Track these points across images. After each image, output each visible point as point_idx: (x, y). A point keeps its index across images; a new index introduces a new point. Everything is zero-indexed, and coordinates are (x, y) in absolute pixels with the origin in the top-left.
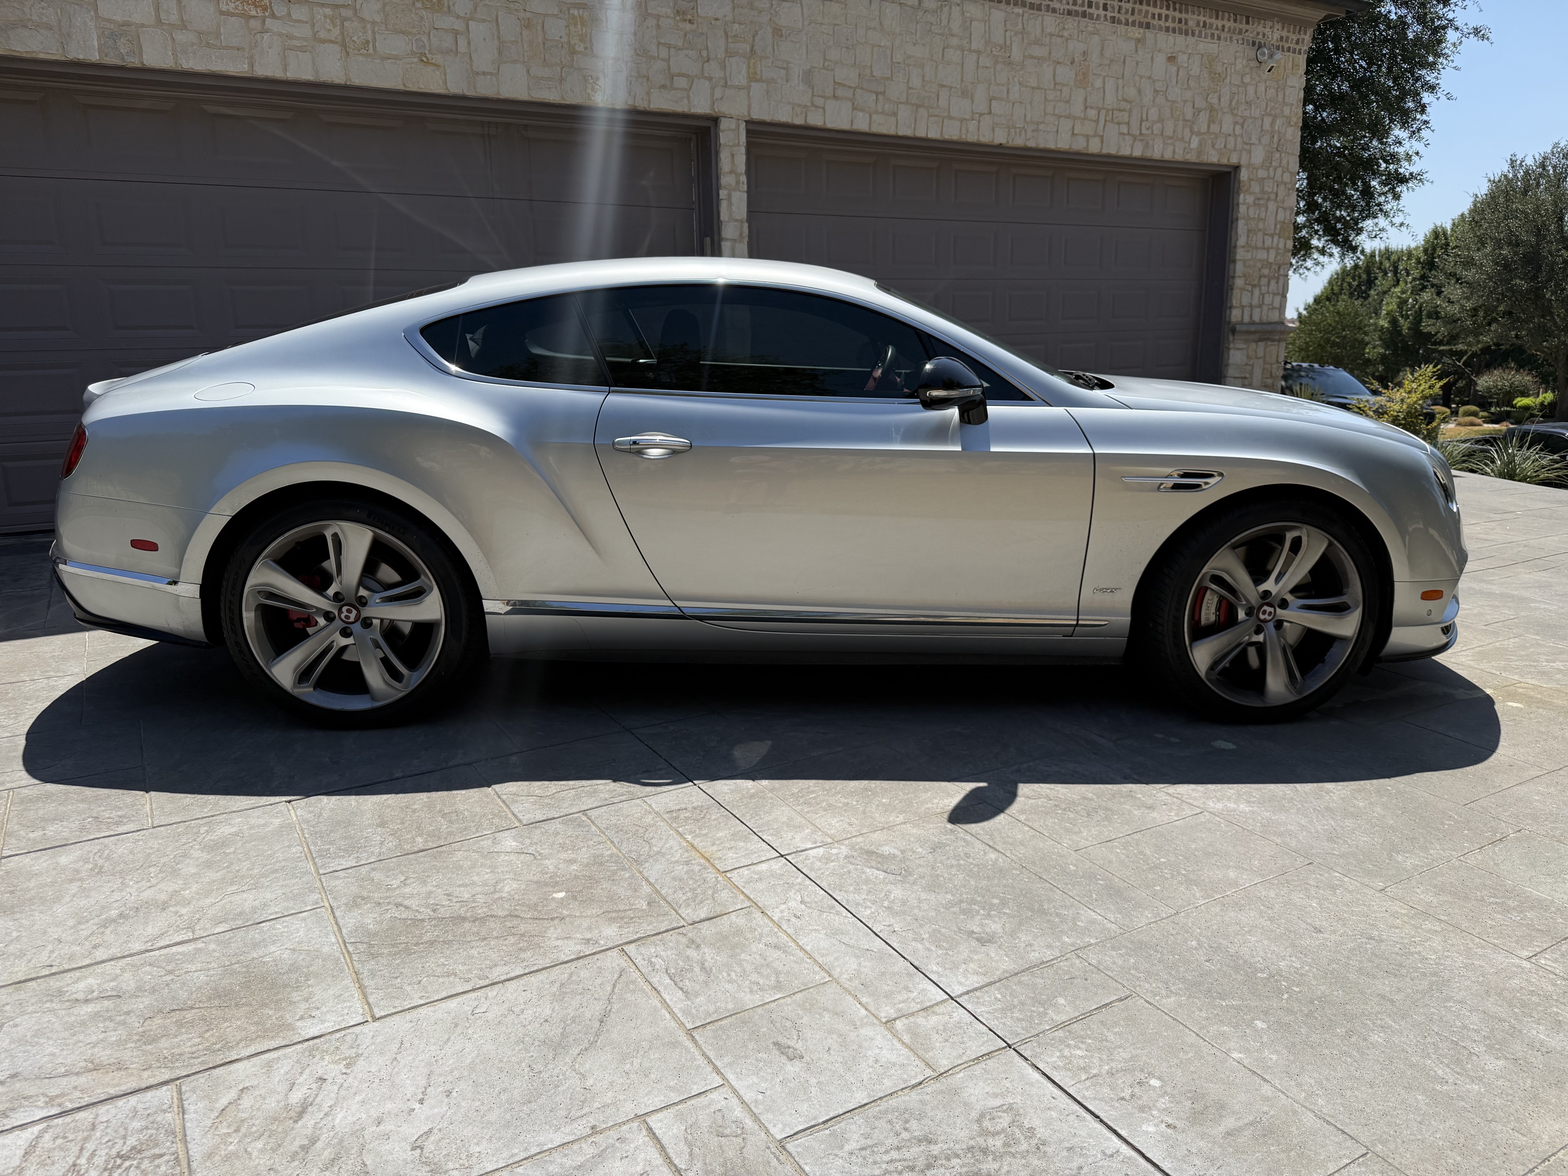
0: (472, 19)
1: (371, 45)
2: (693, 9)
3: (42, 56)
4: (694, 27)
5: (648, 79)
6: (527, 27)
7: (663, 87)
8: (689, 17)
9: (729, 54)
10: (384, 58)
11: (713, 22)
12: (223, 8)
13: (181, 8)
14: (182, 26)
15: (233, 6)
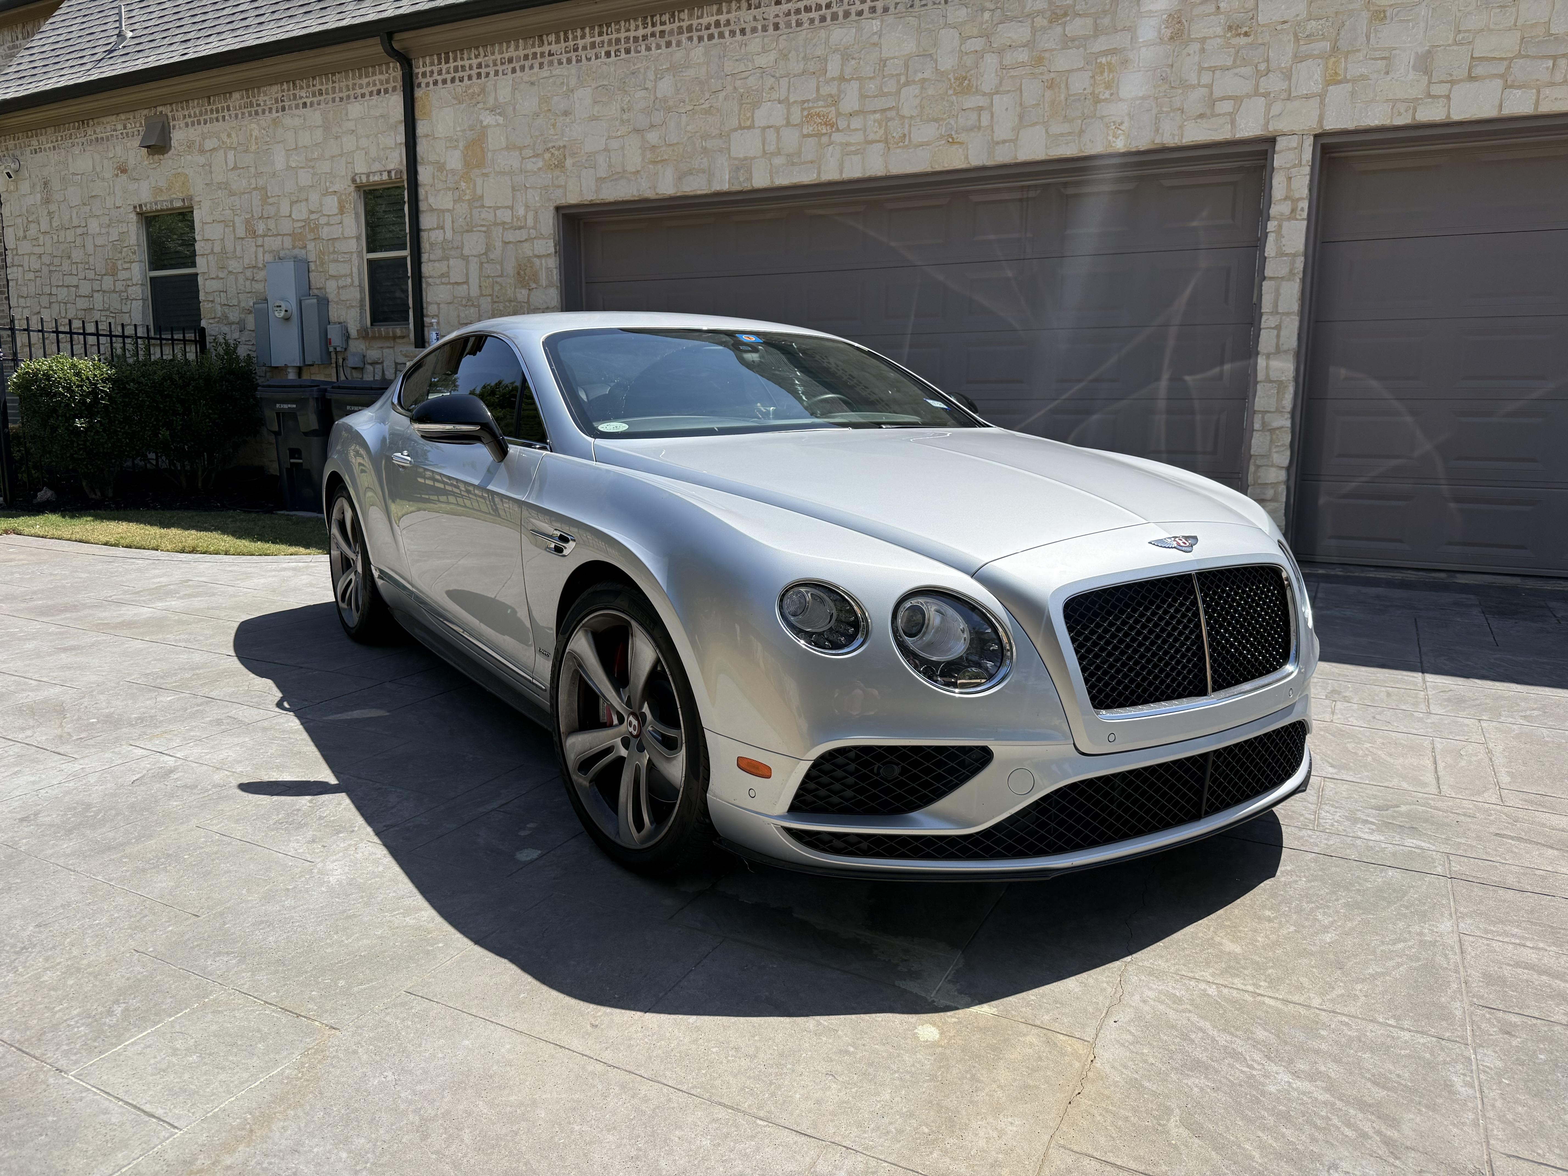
0: (997, 93)
1: (907, 137)
2: (1252, 18)
3: (699, 192)
4: (1249, 40)
5: (1183, 112)
6: (1050, 87)
7: (1202, 116)
8: (1245, 29)
9: (1298, 58)
10: (917, 146)
11: (1279, 28)
12: (805, 131)
13: (779, 139)
14: (778, 153)
15: (811, 128)
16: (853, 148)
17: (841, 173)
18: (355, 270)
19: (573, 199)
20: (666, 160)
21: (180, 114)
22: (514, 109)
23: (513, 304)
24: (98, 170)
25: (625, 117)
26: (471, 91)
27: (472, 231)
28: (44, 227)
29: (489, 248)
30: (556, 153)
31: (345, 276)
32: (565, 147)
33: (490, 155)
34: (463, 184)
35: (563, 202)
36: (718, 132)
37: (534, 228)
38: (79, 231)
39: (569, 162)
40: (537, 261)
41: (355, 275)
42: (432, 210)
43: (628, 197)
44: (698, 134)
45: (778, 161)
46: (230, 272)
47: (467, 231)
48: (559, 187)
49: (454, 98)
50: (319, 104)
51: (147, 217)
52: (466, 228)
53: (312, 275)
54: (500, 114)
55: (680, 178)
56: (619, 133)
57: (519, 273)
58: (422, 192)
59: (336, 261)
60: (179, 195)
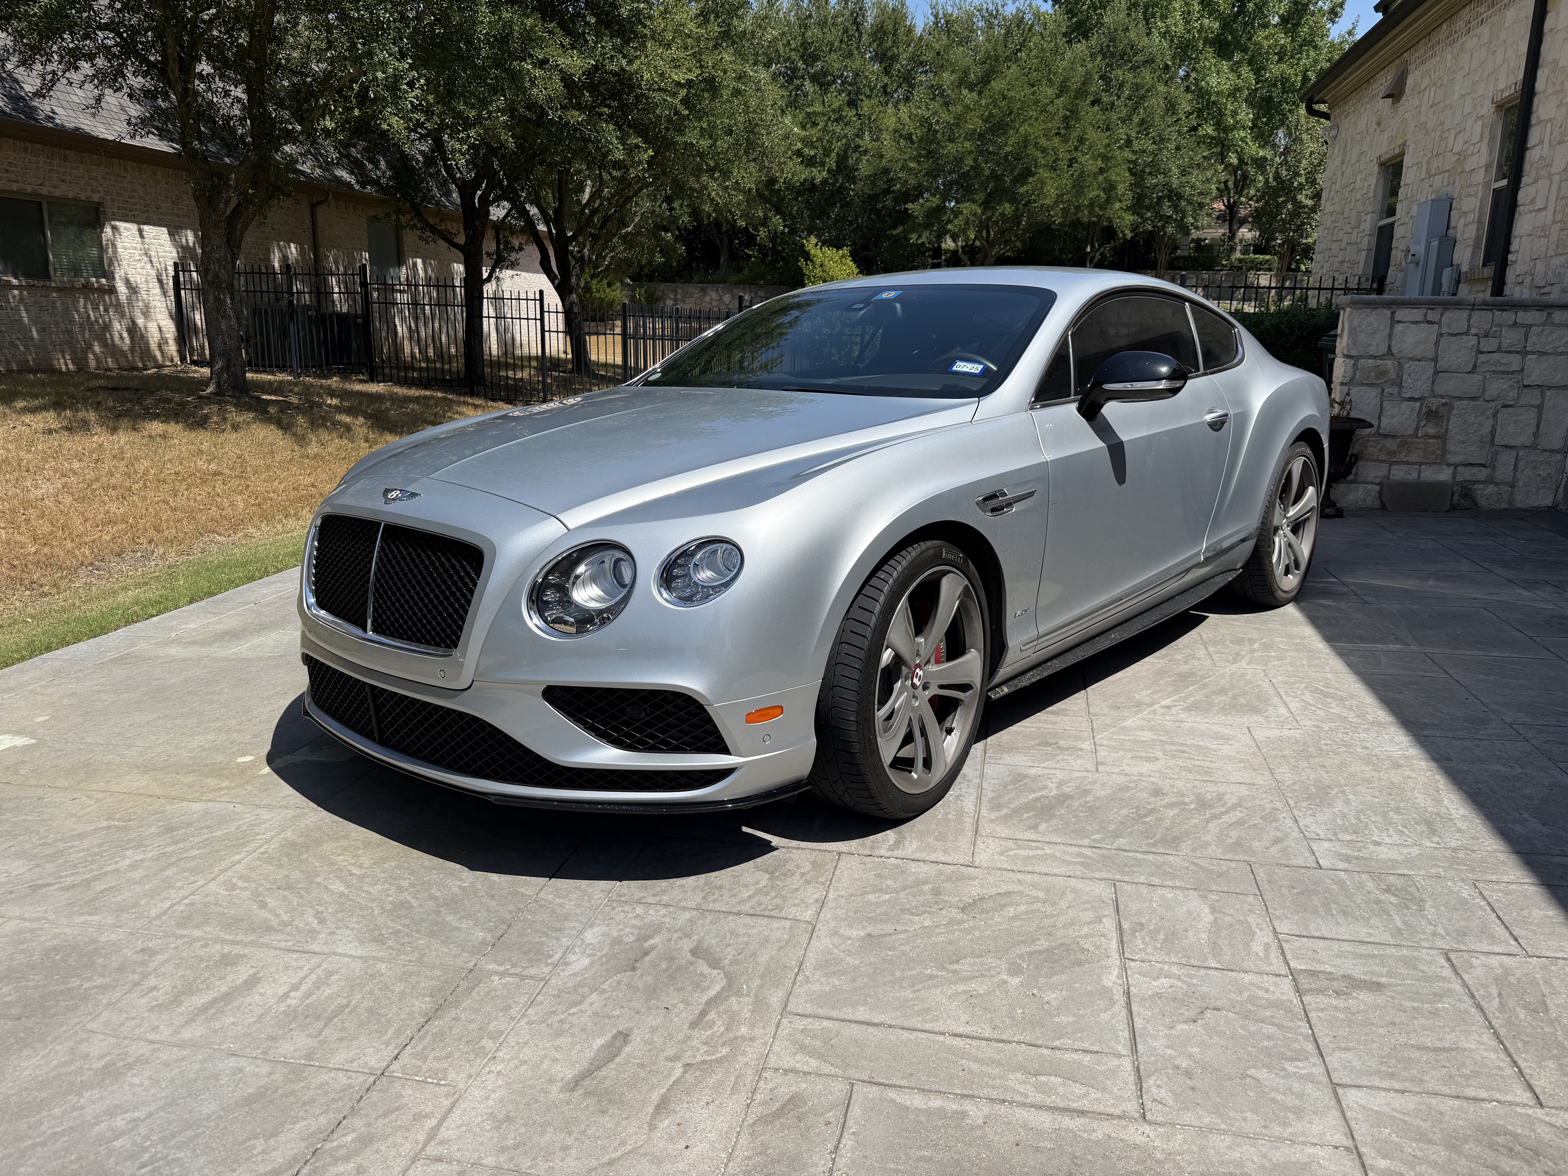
21: (1413, 57)
24: (1369, 126)
28: (1338, 187)
38: (1352, 187)
41: (1477, 210)
42: (1539, 122)
46: (1411, 216)
51: (1384, 167)
52: (1559, 139)
58: (1536, 100)
59: (1469, 195)
60: (1400, 142)
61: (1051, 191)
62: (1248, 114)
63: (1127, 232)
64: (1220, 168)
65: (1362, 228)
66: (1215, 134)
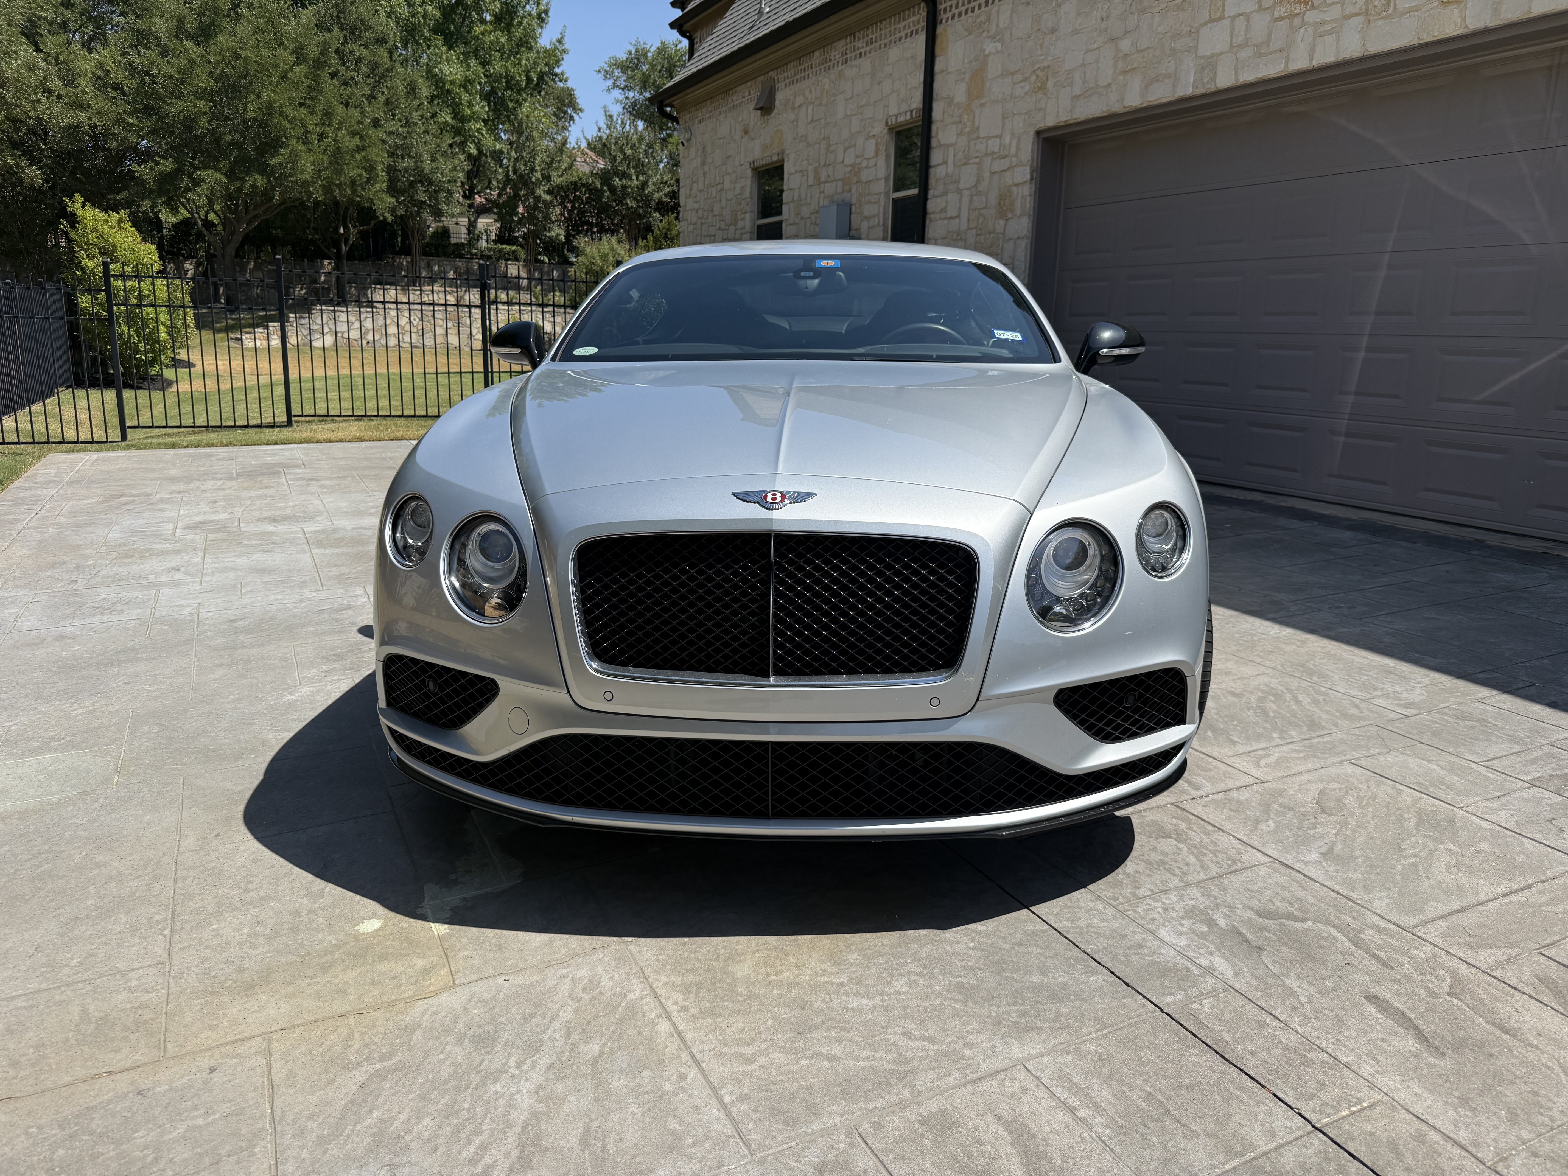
1: (1392, 4)
10: (1402, 14)
12: (1276, 15)
13: (1248, 27)
14: (1245, 45)
15: (1283, 10)
16: (1328, 27)
17: (1311, 60)
18: (881, 210)
19: (1050, 122)
20: (1135, 68)
21: (781, 77)
22: (1011, 34)
23: (992, 235)
24: (733, 133)
25: (1103, 26)
26: (979, 20)
27: (968, 164)
28: (701, 186)
29: (979, 179)
30: (1041, 74)
31: (874, 216)
32: (1048, 66)
33: (988, 84)
34: (965, 117)
35: (1042, 125)
36: (1188, 29)
37: (1016, 156)
38: (719, 187)
39: (1050, 84)
40: (1015, 189)
41: (881, 215)
42: (940, 146)
43: (1098, 114)
44: (1169, 34)
45: (1244, 54)
46: (802, 218)
47: (965, 164)
48: (1040, 110)
49: (966, 30)
50: (870, 53)
51: (759, 172)
52: (963, 161)
53: (853, 216)
54: (999, 41)
55: (1146, 87)
56: (1096, 46)
57: (999, 204)
58: (934, 127)
59: (870, 202)
60: (777, 150)
61: (307, 167)
62: (483, 107)
63: (387, 215)
64: (462, 157)
65: (740, 224)
66: (453, 122)
